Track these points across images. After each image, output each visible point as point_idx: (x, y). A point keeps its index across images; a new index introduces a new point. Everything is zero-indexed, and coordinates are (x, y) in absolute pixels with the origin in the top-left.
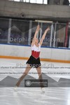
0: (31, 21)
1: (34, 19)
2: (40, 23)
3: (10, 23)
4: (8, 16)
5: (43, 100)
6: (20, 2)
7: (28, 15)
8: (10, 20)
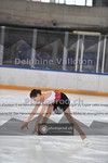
0: (67, 33)
1: (71, 30)
2: (81, 36)
3: (35, 36)
4: (32, 25)
5: (86, 156)
6: (50, 4)
7: (63, 23)
8: (35, 30)
